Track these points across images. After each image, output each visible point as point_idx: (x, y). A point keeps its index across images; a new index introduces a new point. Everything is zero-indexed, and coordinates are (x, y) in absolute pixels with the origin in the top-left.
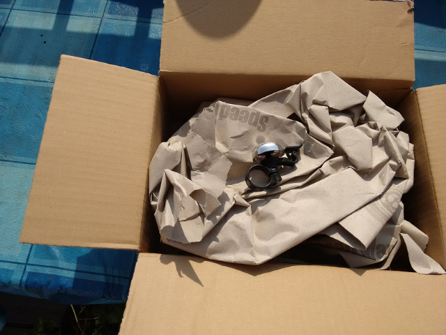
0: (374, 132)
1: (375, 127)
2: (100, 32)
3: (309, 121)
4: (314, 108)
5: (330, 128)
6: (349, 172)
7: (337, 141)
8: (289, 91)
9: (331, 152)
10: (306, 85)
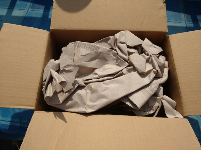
0: (147, 57)
1: (148, 55)
2: (27, 16)
3: (118, 50)
4: (120, 45)
5: (127, 53)
6: (135, 73)
7: (130, 60)
8: (110, 38)
9: (127, 64)
10: (117, 36)
